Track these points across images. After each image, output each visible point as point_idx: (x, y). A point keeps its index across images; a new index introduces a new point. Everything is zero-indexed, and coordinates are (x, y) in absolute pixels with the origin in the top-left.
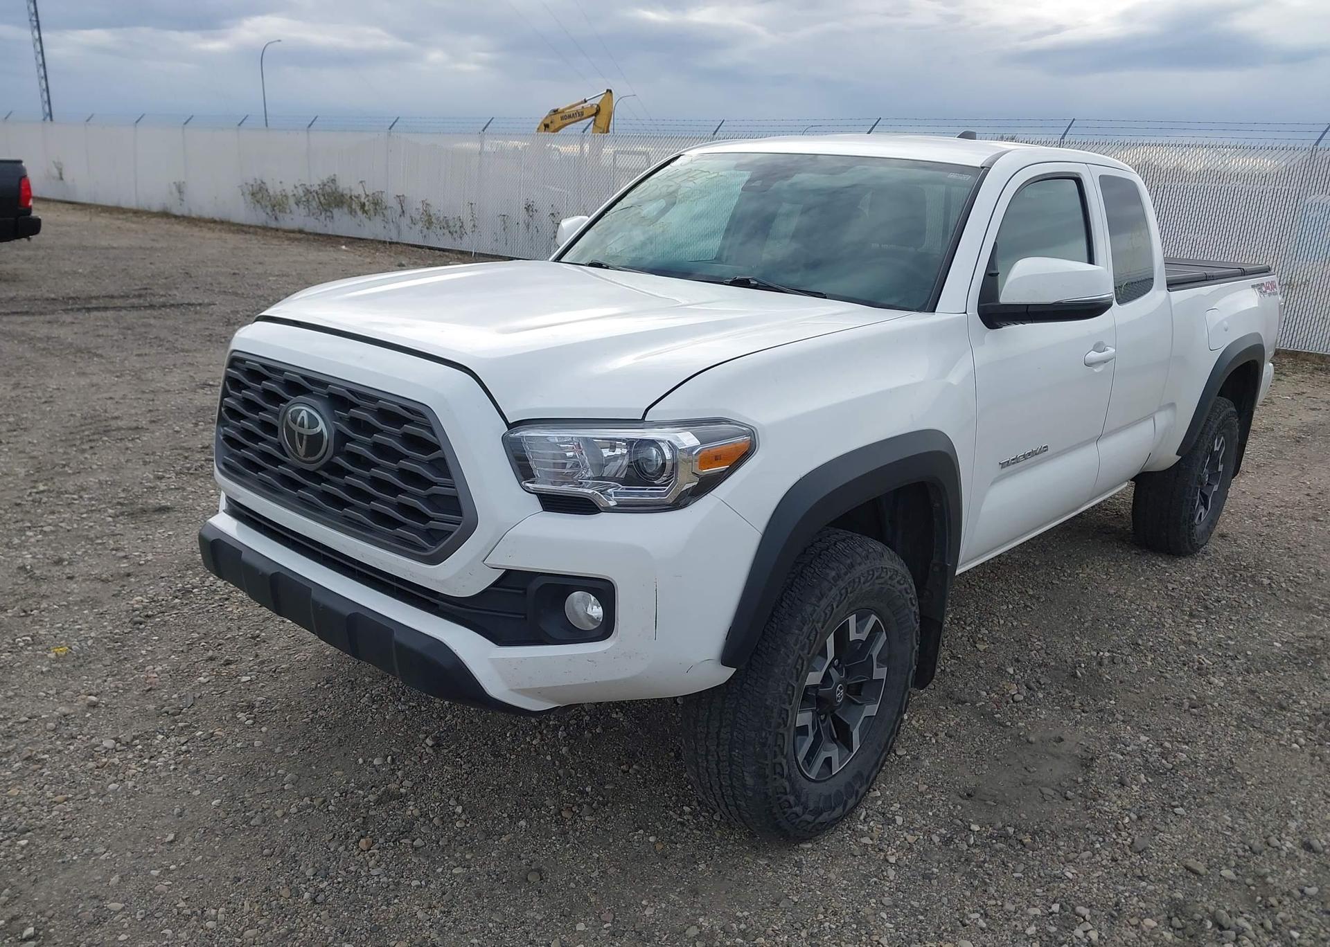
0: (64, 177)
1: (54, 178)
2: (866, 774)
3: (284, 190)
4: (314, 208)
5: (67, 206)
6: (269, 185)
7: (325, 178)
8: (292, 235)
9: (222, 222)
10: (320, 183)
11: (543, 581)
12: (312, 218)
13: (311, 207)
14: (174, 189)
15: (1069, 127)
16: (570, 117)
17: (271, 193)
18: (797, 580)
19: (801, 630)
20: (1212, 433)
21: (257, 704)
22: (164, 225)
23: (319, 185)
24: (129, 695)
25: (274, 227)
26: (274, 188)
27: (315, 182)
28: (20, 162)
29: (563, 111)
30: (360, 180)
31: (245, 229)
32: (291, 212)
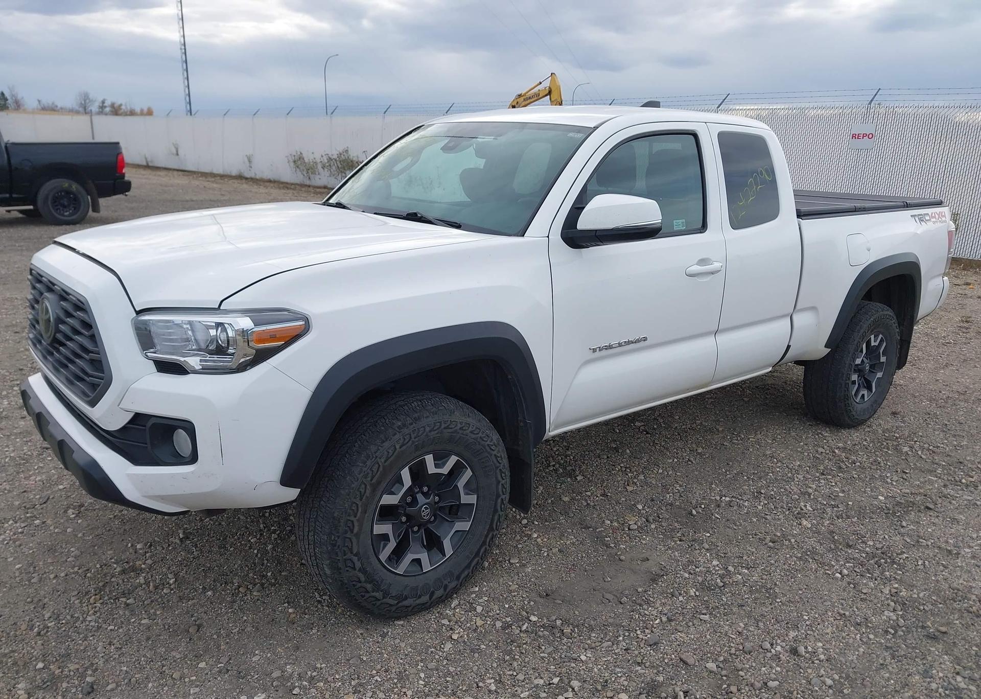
0: (179, 153)
1: (173, 154)
2: (456, 573)
3: (315, 158)
4: (334, 171)
5: (180, 173)
6: (304, 155)
7: (341, 149)
8: (318, 190)
9: (275, 182)
10: (338, 153)
11: (152, 421)
12: (333, 178)
13: (332, 170)
14: (246, 160)
15: (876, 95)
16: (530, 98)
17: (306, 160)
18: (371, 428)
19: (365, 463)
20: (862, 331)
21: (86, 505)
22: (236, 184)
23: (338, 154)
24: (10, 495)
25: (308, 184)
26: (308, 157)
27: (334, 154)
28: (118, 143)
29: (525, 94)
30: (364, 150)
31: (289, 186)
32: (319, 174)
